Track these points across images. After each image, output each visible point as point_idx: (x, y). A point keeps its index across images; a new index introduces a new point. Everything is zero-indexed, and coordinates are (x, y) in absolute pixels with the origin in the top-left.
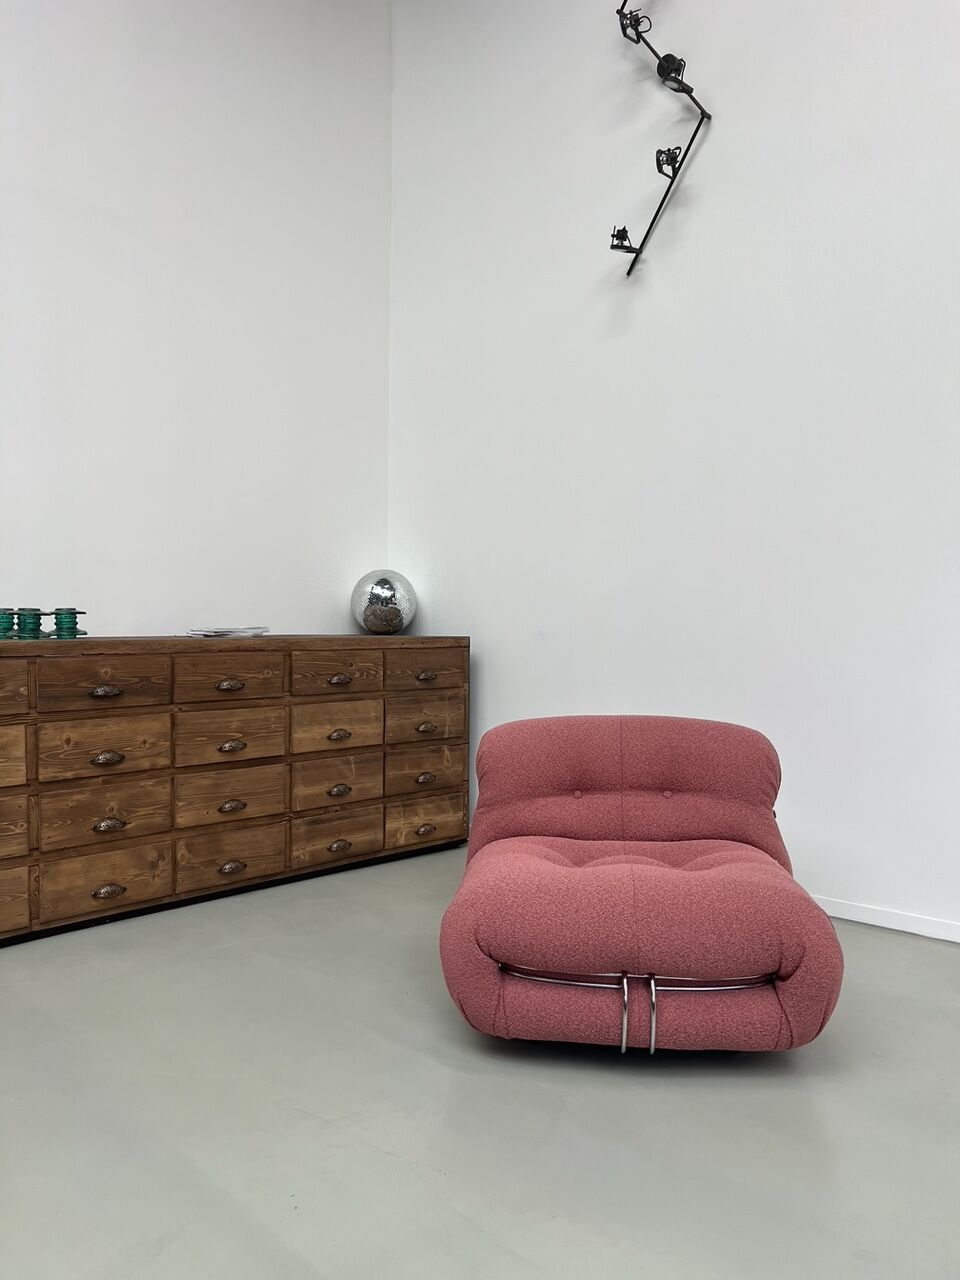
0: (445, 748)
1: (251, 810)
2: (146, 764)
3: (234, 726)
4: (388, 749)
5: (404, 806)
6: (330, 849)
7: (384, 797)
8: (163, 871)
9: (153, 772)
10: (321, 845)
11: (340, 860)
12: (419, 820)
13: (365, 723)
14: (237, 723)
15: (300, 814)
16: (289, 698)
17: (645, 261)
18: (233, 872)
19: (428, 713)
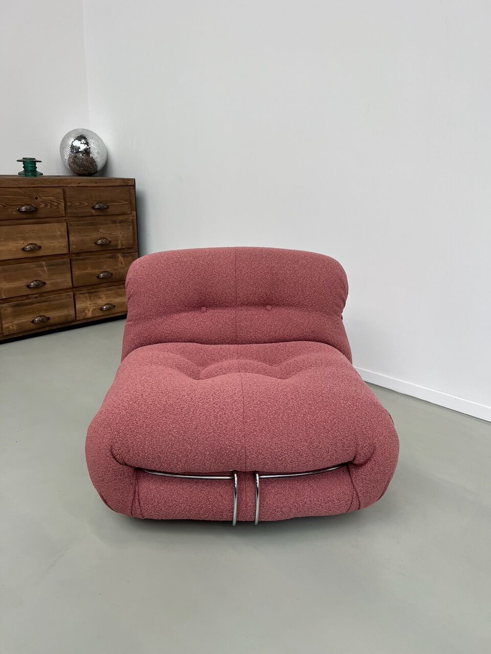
0: (119, 255)
4: (73, 256)
5: (89, 293)
6: (33, 322)
7: (73, 287)
10: (25, 319)
11: (41, 328)
12: (103, 301)
13: (52, 239)
15: (6, 300)
19: (103, 232)
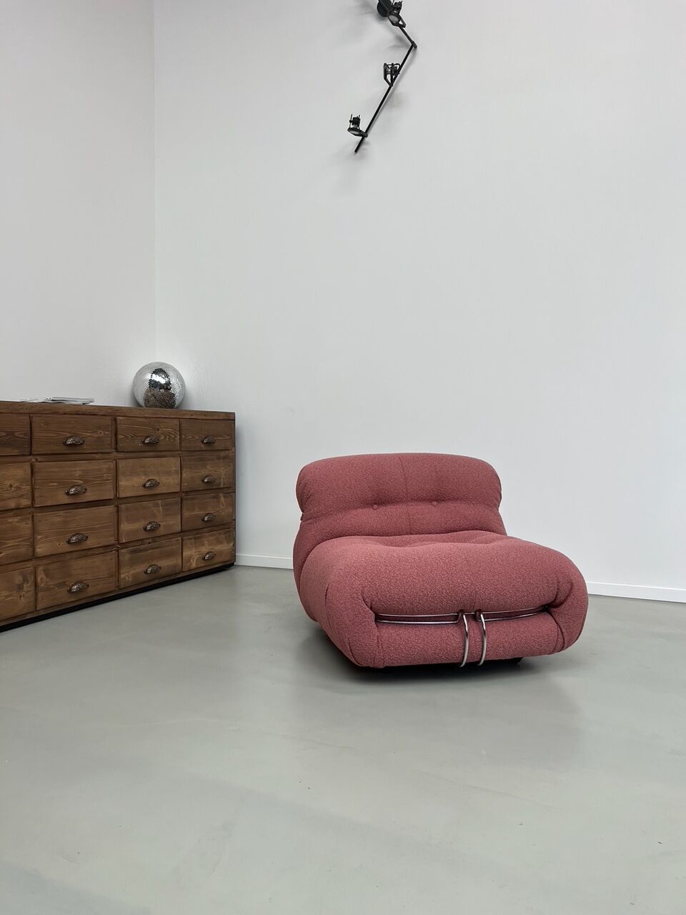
0: (221, 495)
1: (91, 543)
2: (12, 504)
3: (77, 475)
4: (184, 496)
5: (195, 538)
6: (146, 572)
7: (182, 531)
8: (27, 592)
9: (18, 510)
10: (139, 569)
11: (152, 580)
12: (204, 549)
13: (168, 473)
14: (80, 472)
15: (125, 545)
16: (115, 454)
17: (368, 143)
18: (80, 591)
19: (210, 469)
